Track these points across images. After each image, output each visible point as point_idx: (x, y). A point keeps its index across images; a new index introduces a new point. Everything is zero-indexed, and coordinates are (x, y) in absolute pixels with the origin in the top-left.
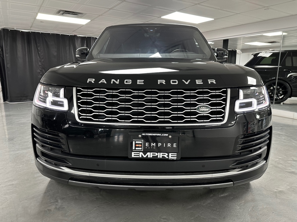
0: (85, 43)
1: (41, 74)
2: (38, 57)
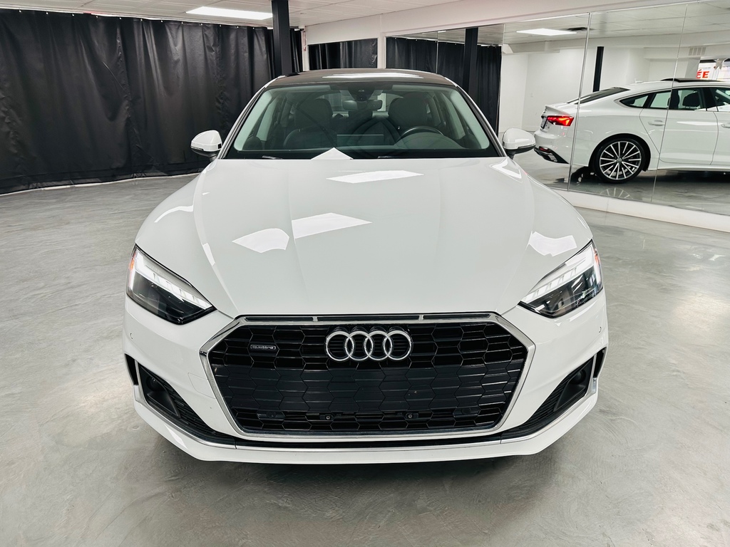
0: (119, 35)
1: (8, 124)
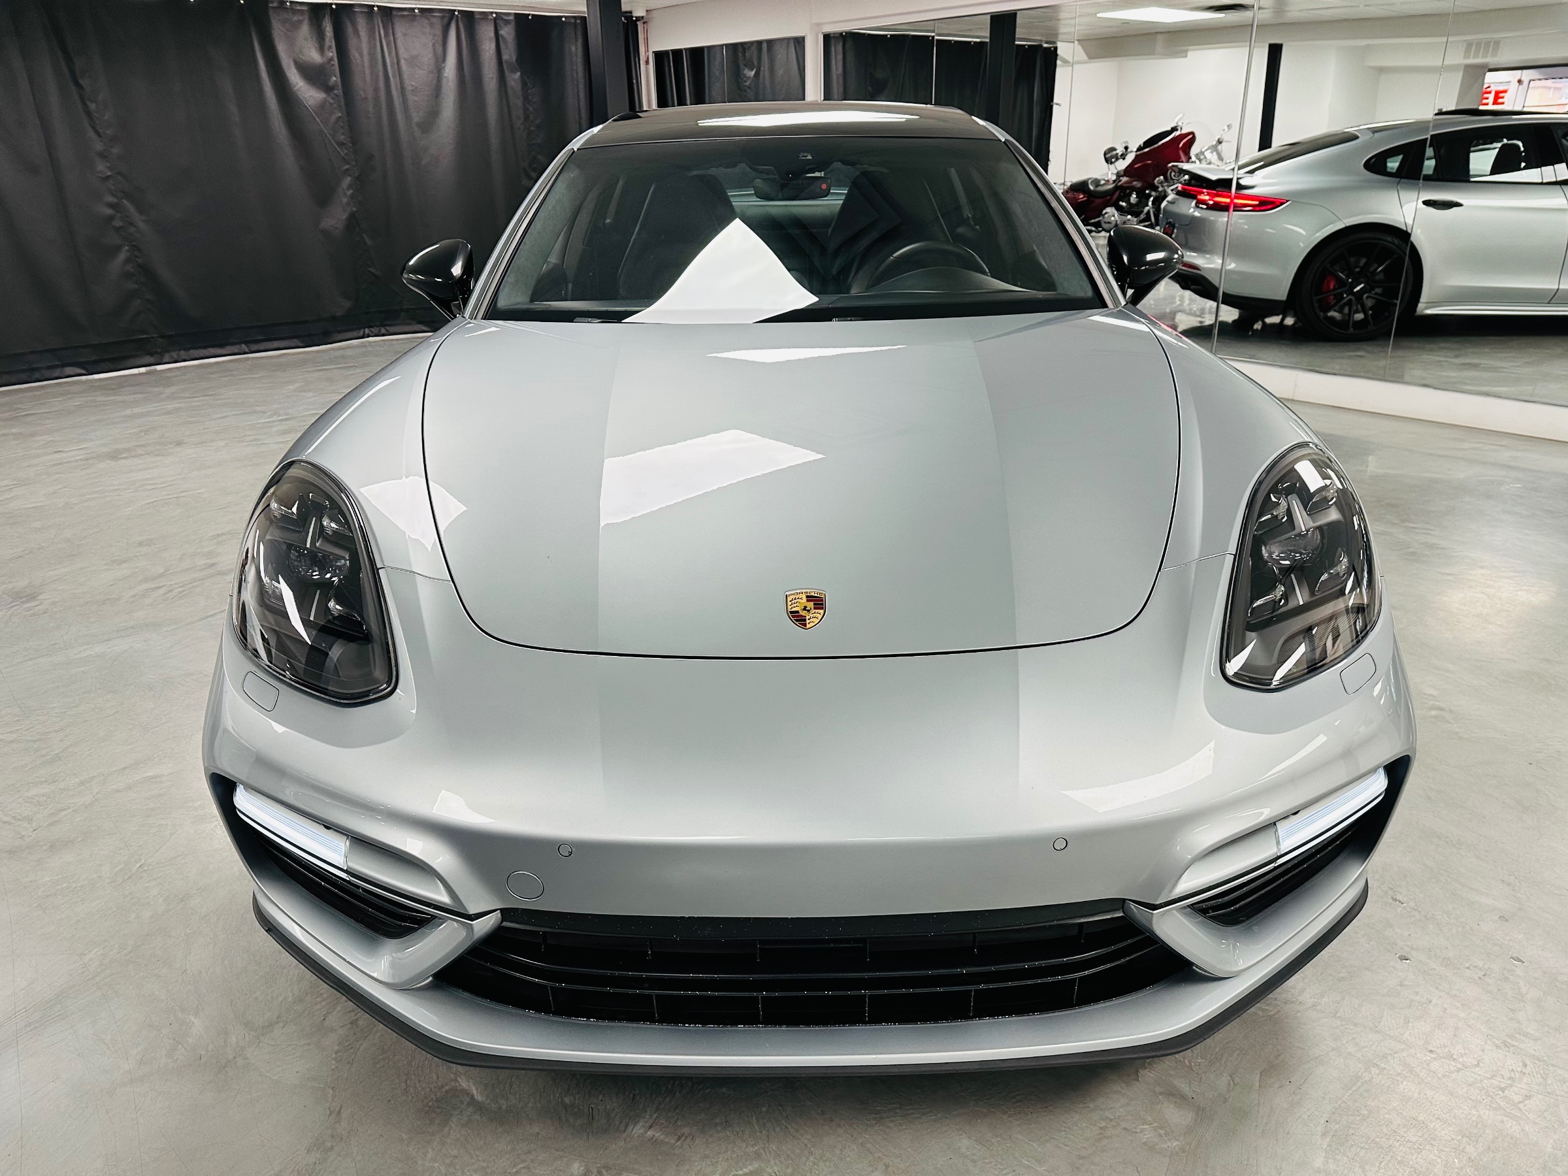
0: (329, 42)
1: (118, 229)
2: (91, 134)
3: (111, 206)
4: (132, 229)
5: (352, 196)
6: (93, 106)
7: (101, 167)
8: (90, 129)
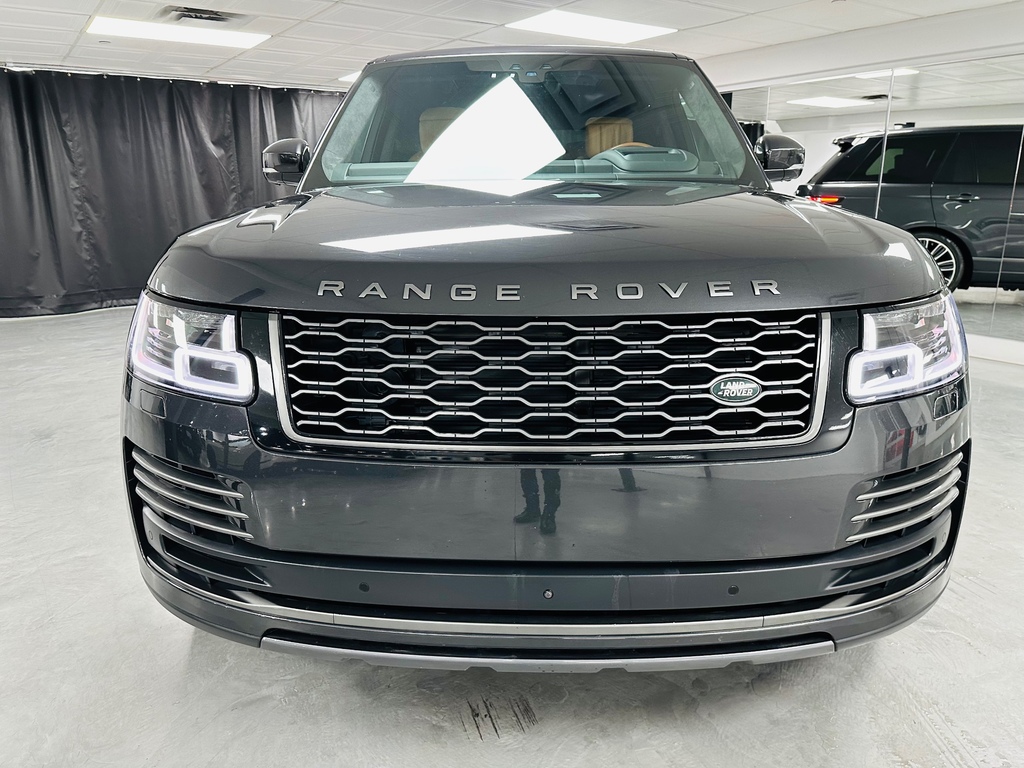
1: (79, 221)
2: (67, 161)
3: (77, 207)
4: (89, 222)
5: (236, 205)
6: (70, 144)
7: (73, 183)
8: (66, 157)
